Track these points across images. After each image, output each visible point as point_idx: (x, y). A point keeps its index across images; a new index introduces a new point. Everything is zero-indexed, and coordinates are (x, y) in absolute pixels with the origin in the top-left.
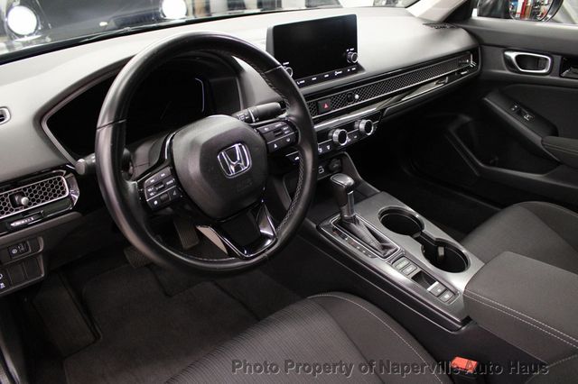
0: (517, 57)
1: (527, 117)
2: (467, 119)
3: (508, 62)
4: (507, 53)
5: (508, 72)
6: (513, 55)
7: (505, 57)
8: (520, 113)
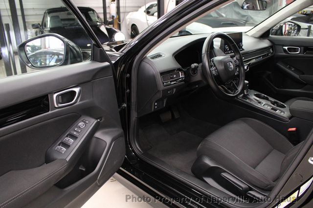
0: (288, 48)
1: (293, 69)
2: (270, 73)
3: (285, 50)
4: (284, 47)
5: (284, 54)
6: (286, 48)
7: (283, 49)
8: (290, 68)
